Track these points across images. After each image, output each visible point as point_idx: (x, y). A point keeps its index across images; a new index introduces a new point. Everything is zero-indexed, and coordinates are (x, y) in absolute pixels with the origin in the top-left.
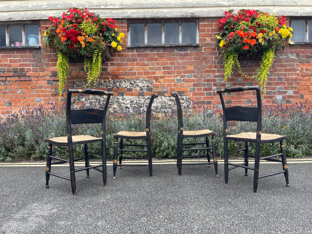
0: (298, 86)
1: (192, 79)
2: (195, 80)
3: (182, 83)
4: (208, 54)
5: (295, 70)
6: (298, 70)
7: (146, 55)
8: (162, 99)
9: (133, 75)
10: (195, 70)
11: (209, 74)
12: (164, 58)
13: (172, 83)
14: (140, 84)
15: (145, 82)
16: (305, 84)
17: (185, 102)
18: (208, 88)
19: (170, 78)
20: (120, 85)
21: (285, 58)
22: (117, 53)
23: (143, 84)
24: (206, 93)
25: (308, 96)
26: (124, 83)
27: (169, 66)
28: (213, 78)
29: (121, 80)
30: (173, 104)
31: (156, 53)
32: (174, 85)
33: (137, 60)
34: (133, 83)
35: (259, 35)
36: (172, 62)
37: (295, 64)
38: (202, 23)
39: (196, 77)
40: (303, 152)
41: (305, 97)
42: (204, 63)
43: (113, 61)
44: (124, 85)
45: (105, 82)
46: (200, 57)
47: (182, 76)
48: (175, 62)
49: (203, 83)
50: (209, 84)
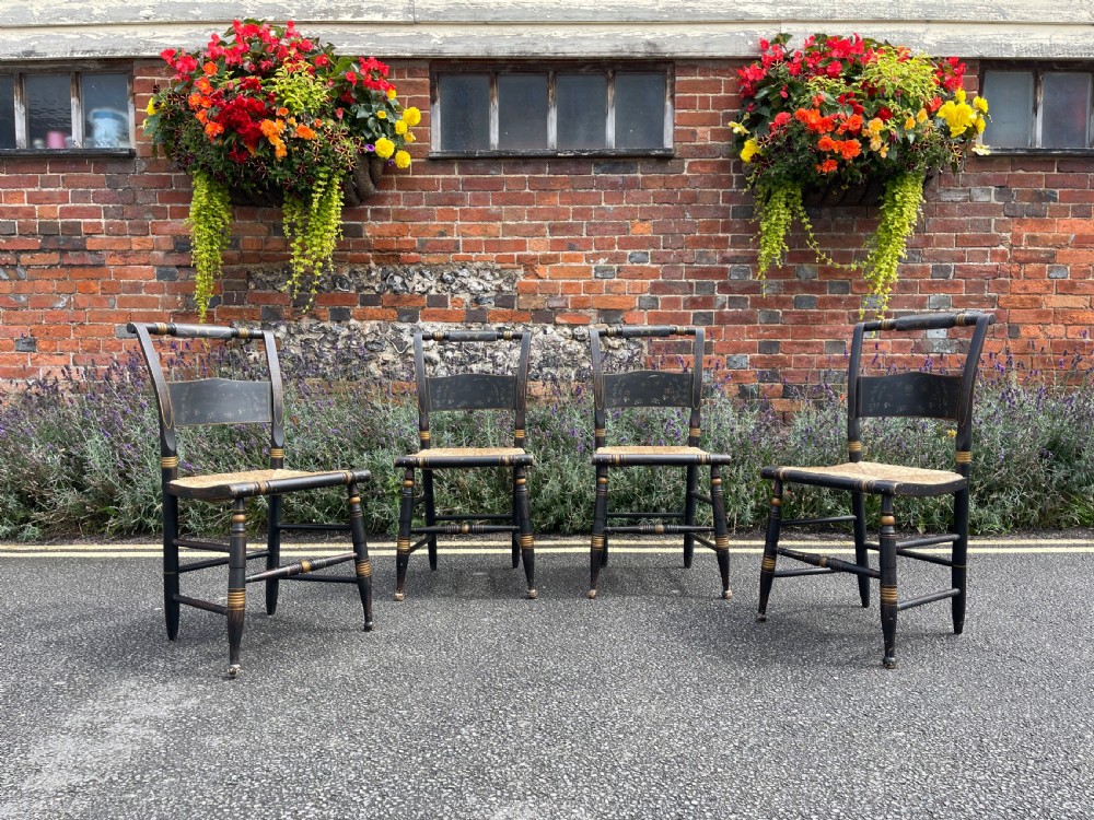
0: (1002, 296)
1: (648, 268)
2: (657, 270)
3: (616, 280)
4: (704, 185)
5: (993, 241)
6: (1002, 241)
7: (495, 185)
8: (545, 332)
9: (450, 252)
10: (658, 239)
11: (707, 253)
12: (554, 195)
13: (582, 282)
14: (474, 284)
15: (488, 276)
16: (1025, 289)
17: (623, 345)
18: (701, 300)
19: (574, 264)
20: (403, 284)
21: (959, 199)
22: (394, 177)
23: (481, 281)
24: (695, 314)
25: (1034, 330)
26: (417, 277)
27: (570, 221)
28: (716, 265)
29: (407, 266)
30: (583, 351)
31: (527, 176)
32: (588, 287)
33: (462, 199)
34: (450, 277)
35: (870, 124)
36: (583, 209)
37: (993, 221)
38: (685, 78)
39: (662, 261)
40: (1004, 518)
41: (1023, 333)
42: (688, 215)
43: (382, 203)
44: (420, 285)
45: (354, 273)
46: (676, 193)
47: (616, 258)
48: (591, 209)
49: (684, 280)
50: (704, 284)
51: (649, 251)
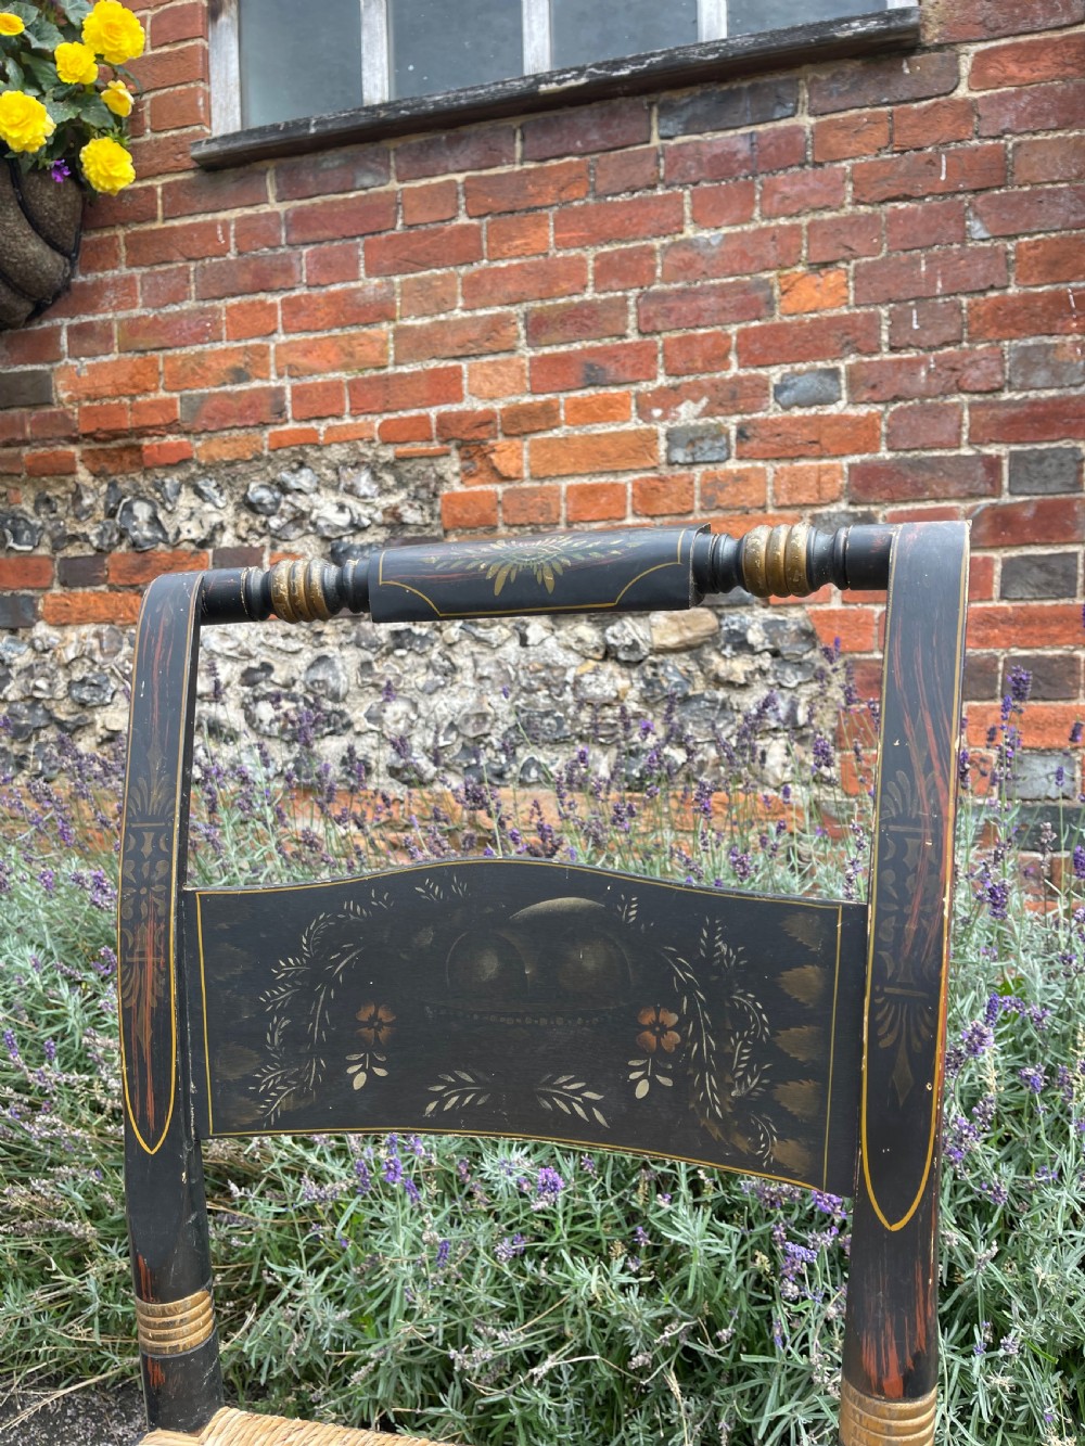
1: (840, 420)
2: (869, 423)
3: (733, 465)
4: (1033, 120)
7: (370, 220)
8: (524, 641)
9: (265, 425)
10: (873, 320)
11: (1048, 348)
12: (540, 223)
13: (627, 480)
14: (327, 509)
15: (364, 483)
17: (763, 672)
18: (1028, 513)
19: (600, 429)
20: (154, 521)
22: (121, 233)
23: (349, 501)
24: (1007, 563)
26: (187, 500)
27: (589, 295)
29: (160, 473)
30: (633, 694)
31: (460, 178)
32: (647, 496)
33: (287, 269)
34: (265, 496)
36: (624, 254)
39: (886, 391)
42: (977, 229)
43: (93, 308)
44: (192, 525)
45: (44, 502)
46: (933, 162)
47: (732, 397)
48: (651, 252)
49: (966, 451)
50: (1041, 457)
51: (842, 366)
